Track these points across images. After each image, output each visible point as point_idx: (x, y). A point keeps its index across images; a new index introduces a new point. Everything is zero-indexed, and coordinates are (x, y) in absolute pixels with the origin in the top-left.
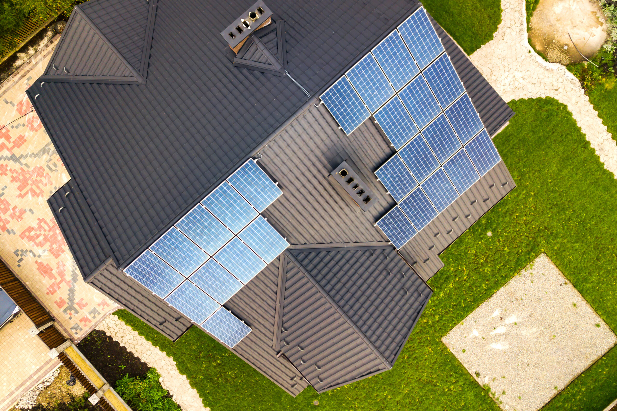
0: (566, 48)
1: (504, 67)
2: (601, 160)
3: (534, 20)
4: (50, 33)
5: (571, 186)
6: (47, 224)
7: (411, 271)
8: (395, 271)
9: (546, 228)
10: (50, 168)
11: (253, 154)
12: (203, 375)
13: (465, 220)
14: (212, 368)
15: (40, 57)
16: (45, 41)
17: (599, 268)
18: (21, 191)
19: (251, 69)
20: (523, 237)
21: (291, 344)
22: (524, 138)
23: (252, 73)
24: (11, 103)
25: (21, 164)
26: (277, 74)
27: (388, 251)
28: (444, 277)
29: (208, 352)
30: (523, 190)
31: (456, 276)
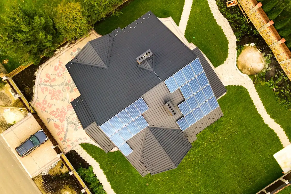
0: (249, 69)
1: (227, 73)
2: (257, 110)
3: (239, 58)
4: (69, 43)
5: (246, 118)
6: (60, 110)
7: (186, 139)
8: (181, 138)
9: (235, 132)
10: (63, 91)
11: (142, 96)
12: (108, 170)
13: (206, 124)
14: (112, 168)
15: (64, 51)
16: (67, 46)
17: (253, 148)
18: (52, 97)
19: (143, 70)
20: (227, 134)
21: (145, 158)
22: (231, 99)
23: (143, 71)
24: (52, 66)
25: (53, 88)
26: (152, 72)
27: (179, 131)
28: (198, 145)
29: (111, 162)
30: (229, 117)
31: (202, 145)
